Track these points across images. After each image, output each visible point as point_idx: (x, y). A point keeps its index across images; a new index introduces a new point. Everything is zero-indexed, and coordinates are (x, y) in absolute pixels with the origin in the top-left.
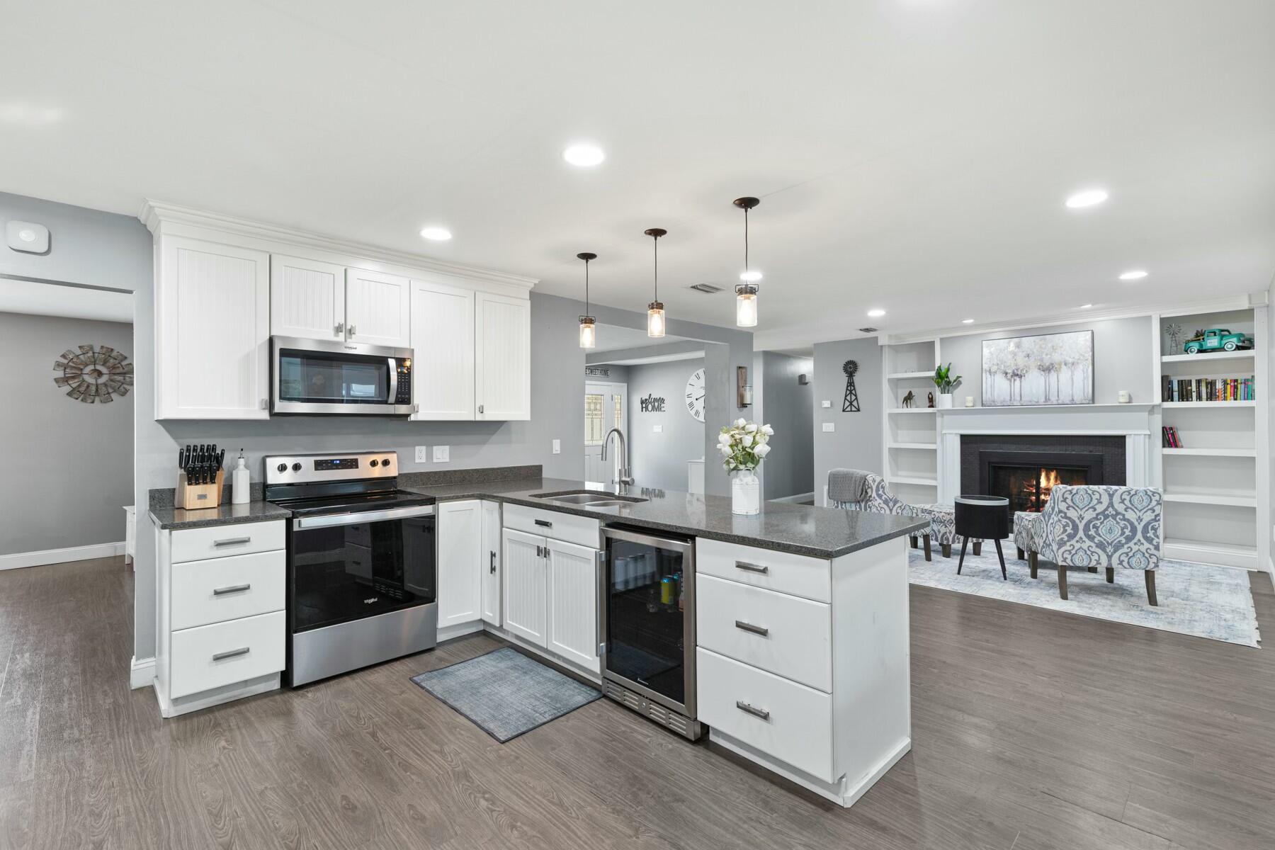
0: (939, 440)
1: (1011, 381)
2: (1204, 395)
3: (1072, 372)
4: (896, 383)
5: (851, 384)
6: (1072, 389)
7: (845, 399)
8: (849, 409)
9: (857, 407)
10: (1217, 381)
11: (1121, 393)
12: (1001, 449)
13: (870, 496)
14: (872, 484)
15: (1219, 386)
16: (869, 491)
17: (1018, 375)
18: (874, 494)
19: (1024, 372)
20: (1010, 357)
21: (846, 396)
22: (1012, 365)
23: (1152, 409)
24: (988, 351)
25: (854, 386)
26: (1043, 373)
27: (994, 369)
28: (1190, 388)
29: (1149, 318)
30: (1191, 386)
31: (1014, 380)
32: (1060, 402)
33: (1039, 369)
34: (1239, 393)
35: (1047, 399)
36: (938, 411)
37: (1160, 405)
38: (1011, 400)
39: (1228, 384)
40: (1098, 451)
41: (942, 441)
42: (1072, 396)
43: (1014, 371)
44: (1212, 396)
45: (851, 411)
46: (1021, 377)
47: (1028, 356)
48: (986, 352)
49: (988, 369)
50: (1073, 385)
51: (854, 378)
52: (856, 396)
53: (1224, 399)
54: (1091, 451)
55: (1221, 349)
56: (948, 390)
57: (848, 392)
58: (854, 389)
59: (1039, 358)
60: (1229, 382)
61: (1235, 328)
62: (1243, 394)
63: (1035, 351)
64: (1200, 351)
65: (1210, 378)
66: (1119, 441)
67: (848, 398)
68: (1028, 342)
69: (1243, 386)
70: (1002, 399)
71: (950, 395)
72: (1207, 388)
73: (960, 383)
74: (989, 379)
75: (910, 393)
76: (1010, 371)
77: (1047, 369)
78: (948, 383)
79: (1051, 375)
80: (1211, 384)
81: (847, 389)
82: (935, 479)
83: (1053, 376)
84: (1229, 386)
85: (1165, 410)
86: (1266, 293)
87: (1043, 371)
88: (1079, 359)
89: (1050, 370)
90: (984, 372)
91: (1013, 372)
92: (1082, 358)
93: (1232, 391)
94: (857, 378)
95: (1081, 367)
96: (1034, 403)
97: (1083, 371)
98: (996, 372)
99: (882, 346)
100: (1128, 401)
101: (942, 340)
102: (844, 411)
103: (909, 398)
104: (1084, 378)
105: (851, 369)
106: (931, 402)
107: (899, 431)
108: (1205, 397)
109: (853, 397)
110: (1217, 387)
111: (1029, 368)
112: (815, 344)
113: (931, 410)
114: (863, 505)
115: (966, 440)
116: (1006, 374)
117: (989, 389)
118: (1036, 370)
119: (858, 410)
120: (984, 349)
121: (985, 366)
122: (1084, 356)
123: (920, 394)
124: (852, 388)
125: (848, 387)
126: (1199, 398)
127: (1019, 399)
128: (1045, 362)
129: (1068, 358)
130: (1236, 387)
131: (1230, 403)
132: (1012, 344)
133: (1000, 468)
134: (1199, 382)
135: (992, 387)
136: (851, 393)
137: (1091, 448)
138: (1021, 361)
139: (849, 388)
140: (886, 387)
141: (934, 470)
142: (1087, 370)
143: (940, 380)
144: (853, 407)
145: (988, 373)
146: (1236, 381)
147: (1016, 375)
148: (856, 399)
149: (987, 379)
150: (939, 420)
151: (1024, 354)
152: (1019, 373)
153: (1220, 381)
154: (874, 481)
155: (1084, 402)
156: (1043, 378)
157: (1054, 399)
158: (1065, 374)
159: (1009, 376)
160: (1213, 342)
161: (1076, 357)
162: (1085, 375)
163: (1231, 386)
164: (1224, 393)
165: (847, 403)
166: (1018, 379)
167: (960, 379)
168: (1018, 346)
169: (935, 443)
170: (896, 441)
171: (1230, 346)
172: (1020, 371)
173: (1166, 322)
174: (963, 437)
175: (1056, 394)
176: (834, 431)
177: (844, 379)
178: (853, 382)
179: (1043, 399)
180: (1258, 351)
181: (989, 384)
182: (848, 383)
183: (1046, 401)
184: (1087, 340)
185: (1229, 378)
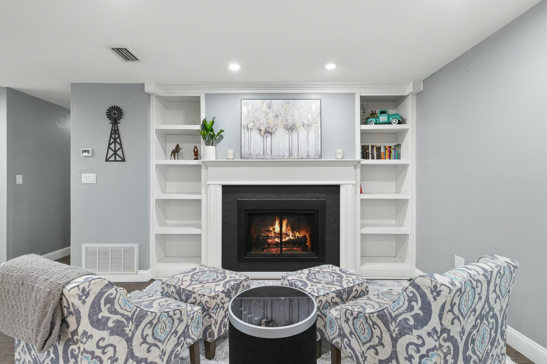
0: (203, 191)
1: (264, 137)
3: (308, 133)
4: (165, 135)
5: (115, 132)
6: (308, 147)
7: (109, 148)
8: (113, 158)
9: (122, 157)
10: (382, 147)
11: (339, 151)
12: (255, 197)
13: (75, 332)
14: (78, 303)
15: (382, 150)
16: (71, 320)
17: (269, 132)
18: (85, 325)
19: (274, 130)
20: (263, 116)
21: (110, 144)
22: (265, 123)
23: (356, 164)
24: (246, 109)
25: (118, 134)
26: (287, 131)
27: (251, 125)
28: (368, 151)
29: (354, 94)
30: (368, 150)
31: (267, 136)
32: (300, 157)
33: (285, 128)
34: (392, 155)
35: (290, 154)
36: (203, 162)
37: (359, 162)
38: (263, 154)
39: (387, 149)
40: (322, 197)
41: (206, 192)
42: (308, 152)
43: (266, 128)
44: (379, 157)
45: (115, 161)
46: (271, 134)
47: (277, 116)
48: (244, 110)
49: (246, 125)
50: (308, 144)
51: (118, 125)
52: (120, 144)
53: (385, 159)
54: (318, 198)
55: (389, 123)
56: (213, 143)
57: (112, 140)
58: (119, 137)
59: (285, 118)
60: (387, 148)
62: (393, 156)
63: (282, 112)
64: (376, 123)
65: (378, 145)
66: (335, 189)
67: (112, 146)
68: (276, 104)
69: (394, 150)
70: (257, 153)
71: (213, 147)
72: (377, 151)
73: (222, 137)
74: (247, 134)
75: (178, 146)
76: (262, 128)
77: (291, 129)
78: (212, 136)
79: (293, 133)
80: (379, 149)
81: (111, 137)
82: (199, 226)
83: (295, 134)
84: (387, 151)
85: (363, 166)
86: (422, 83)
87: (288, 130)
88: (312, 122)
89: (292, 130)
90: (243, 127)
91: (266, 130)
92: (314, 121)
93: (389, 154)
94: (122, 126)
95: (313, 128)
96: (281, 157)
97: (315, 132)
98: (252, 129)
99: (149, 95)
100: (342, 158)
101: (206, 95)
102: (107, 160)
103: (176, 152)
104: (316, 138)
105: (115, 115)
106: (196, 155)
107: (167, 183)
108: (376, 158)
109: (118, 146)
110: (382, 151)
111: (278, 127)
112: (73, 85)
113: (196, 162)
114: (60, 348)
115: (227, 190)
116: (260, 130)
118: (283, 129)
119: (123, 160)
120: (243, 107)
121: (244, 123)
122: (315, 120)
123: (187, 148)
124: (117, 136)
125: (111, 134)
126: (373, 158)
127: (270, 153)
128: (289, 121)
129: (304, 120)
130: (390, 152)
131: (387, 161)
132: (265, 105)
133: (254, 214)
134: (372, 147)
135: (249, 142)
136: (115, 141)
137: (318, 195)
138: (272, 121)
139: (113, 136)
140: (153, 138)
141: (199, 217)
142: (318, 131)
143: (205, 132)
144: (117, 157)
145: (246, 129)
146: (390, 147)
147: (268, 132)
148: (121, 148)
149: (245, 133)
150: (203, 171)
151: (274, 114)
152: (270, 130)
153: (383, 146)
154: (85, 293)
155: (316, 157)
156: (287, 135)
157: (295, 154)
158: (303, 133)
159: (262, 132)
161: (311, 120)
162: (317, 135)
163: (388, 151)
164: (385, 155)
165: (111, 153)
166: (269, 136)
167: (221, 134)
168: (269, 107)
169: (200, 193)
170: (164, 192)
171: (394, 121)
172: (270, 128)
173: (364, 100)
174: (224, 187)
175: (297, 150)
176: (95, 182)
177: (108, 125)
178: (118, 130)
179: (287, 154)
180: (410, 126)
181: (247, 139)
182: (112, 130)
183: (290, 156)
184: (317, 107)
185: (387, 145)
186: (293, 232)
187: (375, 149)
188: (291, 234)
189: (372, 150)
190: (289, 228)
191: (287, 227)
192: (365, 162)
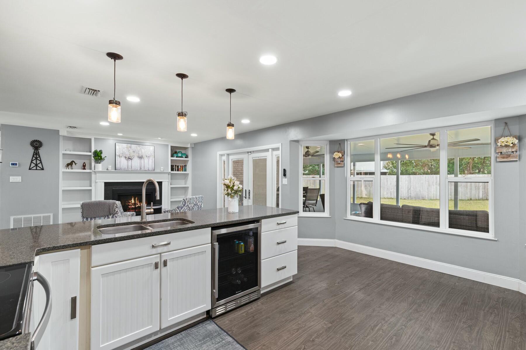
0: (93, 185)
1: (127, 161)
2: (177, 170)
3: (149, 160)
5: (36, 154)
6: (148, 166)
7: (32, 162)
8: (34, 168)
9: (42, 167)
11: (162, 168)
12: (122, 188)
15: (179, 167)
17: (130, 159)
20: (127, 151)
21: (32, 160)
22: (128, 154)
23: (169, 173)
24: (118, 147)
25: (39, 155)
27: (120, 155)
29: (168, 145)
31: (129, 160)
32: (145, 170)
35: (141, 169)
36: (92, 171)
37: (170, 172)
38: (127, 168)
41: (95, 186)
42: (148, 168)
43: (129, 157)
44: (178, 170)
45: (36, 169)
46: (131, 159)
47: (134, 152)
49: (118, 155)
50: (149, 164)
51: (39, 150)
52: (40, 161)
54: (152, 187)
55: (182, 157)
56: (100, 162)
57: (34, 158)
58: (39, 157)
59: (138, 153)
60: (181, 167)
61: (183, 152)
62: (184, 170)
63: (136, 150)
64: (177, 157)
65: (178, 165)
66: (161, 183)
67: (34, 162)
68: (133, 146)
69: (184, 168)
70: (124, 167)
71: (100, 164)
73: (104, 160)
74: (118, 159)
75: (72, 162)
76: (127, 157)
77: (141, 157)
79: (142, 161)
80: (178, 166)
81: (33, 156)
83: (142, 160)
85: (172, 174)
86: (194, 144)
87: (139, 158)
89: (141, 158)
92: (151, 155)
93: (182, 169)
94: (41, 151)
95: (151, 158)
96: (136, 170)
97: (152, 160)
98: (121, 157)
99: (61, 136)
100: (163, 170)
101: (95, 138)
102: (30, 169)
104: (152, 162)
105: (36, 145)
109: (38, 162)
111: (134, 157)
116: (126, 158)
117: (119, 164)
118: (137, 157)
119: (43, 169)
121: (117, 153)
125: (34, 155)
126: (176, 171)
127: (130, 168)
128: (140, 154)
129: (147, 154)
131: (181, 172)
132: (128, 146)
134: (175, 165)
135: (120, 162)
136: (36, 159)
138: (132, 154)
139: (35, 156)
140: (60, 158)
143: (96, 157)
144: (38, 167)
145: (118, 157)
146: (183, 166)
147: (129, 159)
148: (41, 162)
150: (93, 176)
152: (131, 158)
155: (152, 170)
156: (139, 160)
157: (143, 169)
158: (146, 160)
159: (127, 158)
160: (180, 155)
164: (180, 170)
165: (33, 165)
166: (130, 160)
168: (130, 147)
169: (91, 186)
171: (184, 157)
173: (172, 147)
174: (105, 183)
175: (144, 167)
176: (21, 181)
177: (31, 150)
178: (38, 153)
179: (139, 169)
180: (190, 159)
181: (119, 161)
182: (34, 153)
183: (140, 169)
184: (152, 149)
185: (181, 165)
186: (140, 203)
187: (176, 167)
188: (139, 204)
189: (175, 167)
190: (138, 201)
191: (137, 201)
192: (173, 172)
